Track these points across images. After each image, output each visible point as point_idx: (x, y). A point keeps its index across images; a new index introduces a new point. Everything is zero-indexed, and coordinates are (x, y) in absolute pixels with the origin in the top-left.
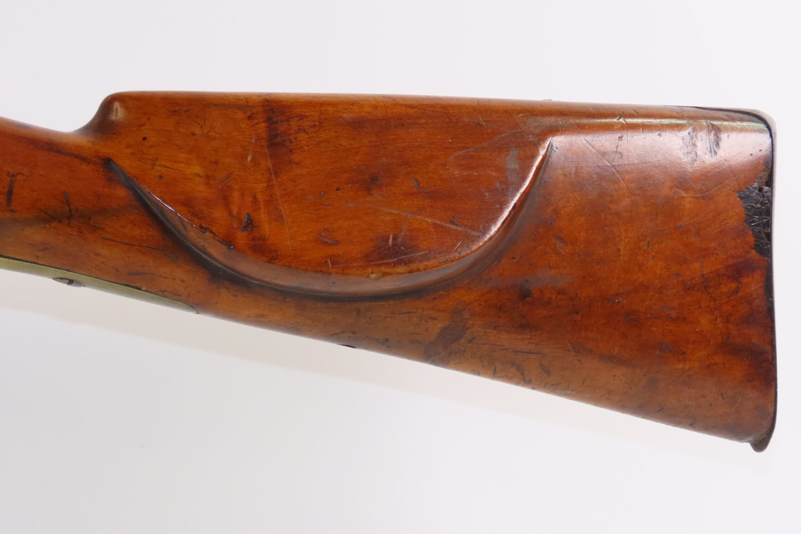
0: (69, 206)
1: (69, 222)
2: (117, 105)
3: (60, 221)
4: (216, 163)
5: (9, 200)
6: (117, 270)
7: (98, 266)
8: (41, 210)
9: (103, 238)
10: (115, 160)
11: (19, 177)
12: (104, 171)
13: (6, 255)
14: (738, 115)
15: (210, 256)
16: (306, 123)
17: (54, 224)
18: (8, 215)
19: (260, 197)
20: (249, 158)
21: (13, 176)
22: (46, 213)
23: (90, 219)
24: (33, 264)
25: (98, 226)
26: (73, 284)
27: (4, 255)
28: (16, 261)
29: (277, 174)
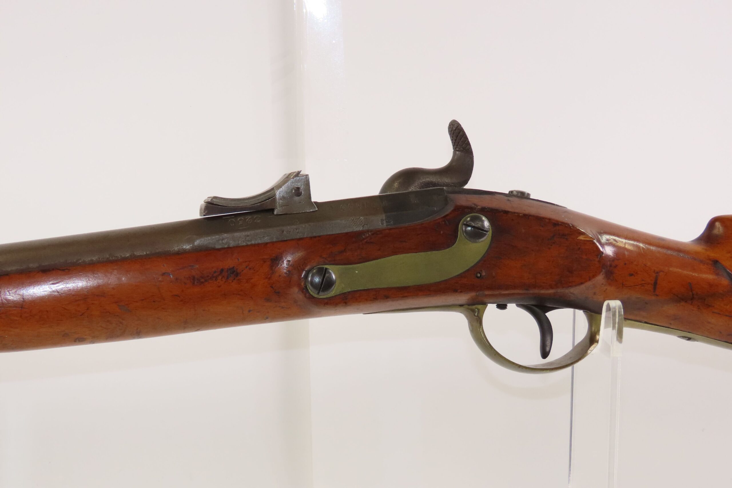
0: (692, 292)
1: (692, 302)
2: (718, 224)
3: (686, 302)
5: (655, 288)
6: (721, 332)
7: (709, 330)
8: (675, 294)
9: (713, 312)
10: (720, 261)
11: (661, 274)
12: (714, 269)
13: (651, 323)
17: (683, 303)
18: (654, 298)
21: (657, 273)
22: (677, 296)
23: (705, 300)
24: (667, 328)
25: (710, 304)
26: (691, 340)
27: (649, 322)
28: (656, 326)
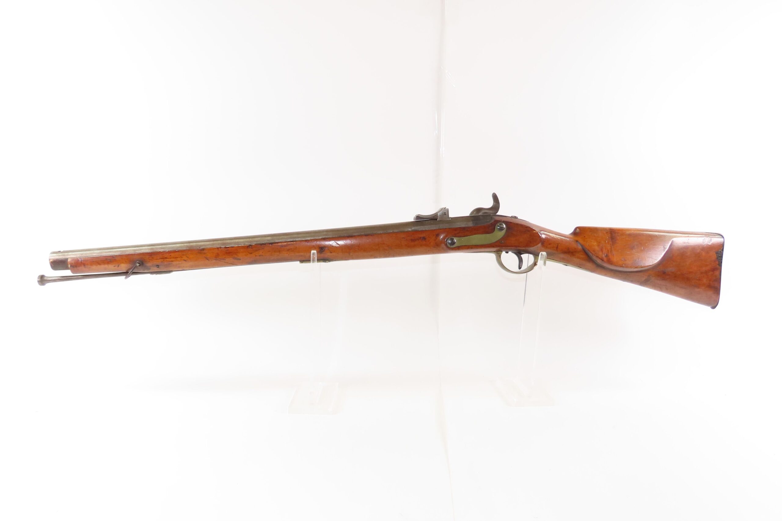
0: (569, 250)
2: (578, 229)
3: (567, 253)
4: (600, 242)
5: (557, 249)
6: (577, 264)
8: (563, 251)
9: (575, 257)
10: (578, 241)
12: (576, 243)
14: (716, 234)
15: (598, 262)
16: (619, 234)
17: (565, 254)
18: (556, 252)
19: (609, 250)
20: (607, 241)
21: (558, 244)
23: (573, 253)
25: (574, 255)
29: (613, 245)
